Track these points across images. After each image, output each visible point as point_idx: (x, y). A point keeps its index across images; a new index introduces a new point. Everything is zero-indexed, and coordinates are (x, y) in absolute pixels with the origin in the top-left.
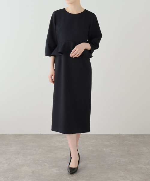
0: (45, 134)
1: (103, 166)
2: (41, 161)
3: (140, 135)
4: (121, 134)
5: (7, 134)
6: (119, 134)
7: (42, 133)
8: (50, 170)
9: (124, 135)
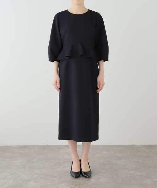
0: (52, 146)
1: (116, 180)
4: (134, 144)
5: (10, 146)
6: (132, 144)
9: (137, 145)
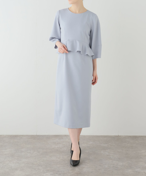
2: (35, 164)
3: (139, 136)
7: (38, 134)
8: (44, 174)
